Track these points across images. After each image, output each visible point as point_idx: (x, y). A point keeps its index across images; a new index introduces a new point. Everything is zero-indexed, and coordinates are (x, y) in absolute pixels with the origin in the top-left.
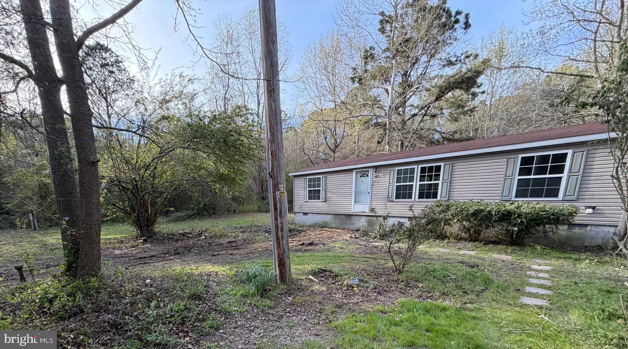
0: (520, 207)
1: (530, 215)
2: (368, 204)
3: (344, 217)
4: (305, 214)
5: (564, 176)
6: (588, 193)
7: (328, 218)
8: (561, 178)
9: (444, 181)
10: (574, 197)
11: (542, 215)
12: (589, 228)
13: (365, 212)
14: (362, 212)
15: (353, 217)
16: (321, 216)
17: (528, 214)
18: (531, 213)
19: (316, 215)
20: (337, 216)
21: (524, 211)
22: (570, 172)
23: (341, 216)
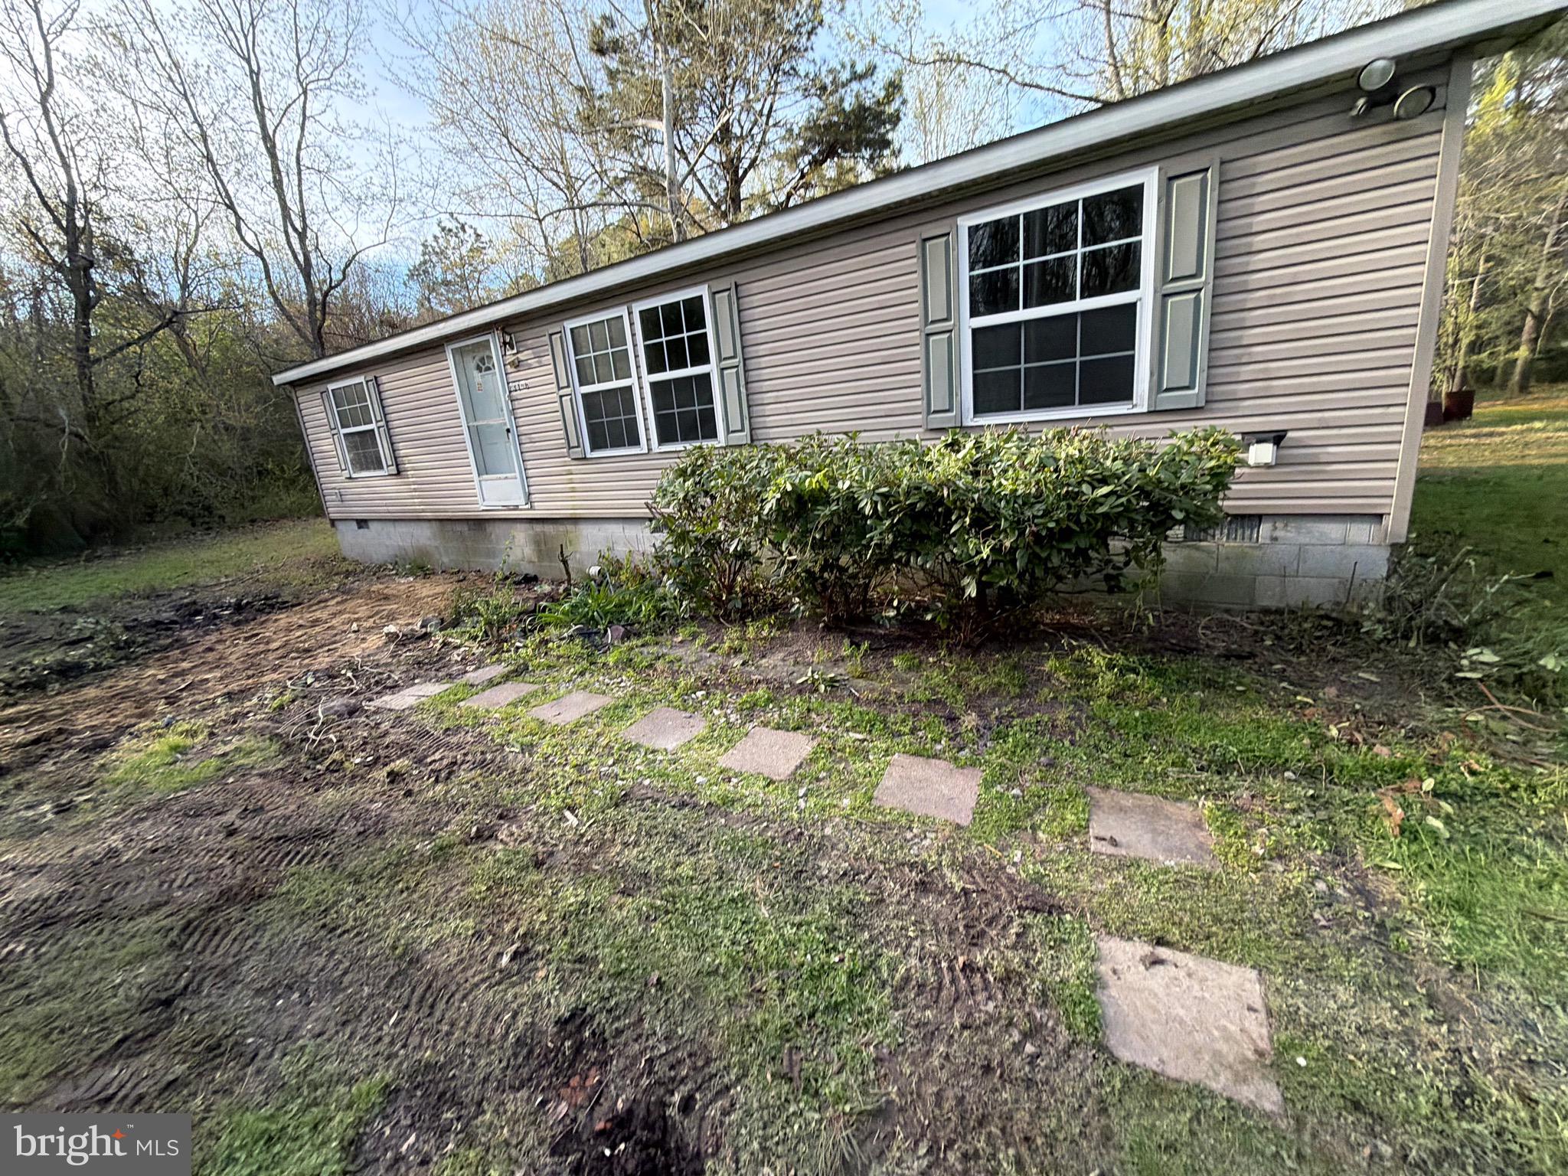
0: (986, 459)
1: (1039, 509)
2: (517, 474)
3: (464, 528)
4: (362, 523)
5: (1144, 296)
6: (1246, 372)
7: (423, 536)
8: (1131, 307)
9: (725, 364)
10: (1194, 395)
11: (1096, 503)
12: (1265, 528)
13: (516, 508)
14: (508, 508)
15: (490, 528)
16: (402, 528)
17: (1027, 501)
18: (1039, 495)
19: (389, 527)
20: (449, 526)
21: (1008, 486)
22: (1163, 275)
23: (459, 527)
